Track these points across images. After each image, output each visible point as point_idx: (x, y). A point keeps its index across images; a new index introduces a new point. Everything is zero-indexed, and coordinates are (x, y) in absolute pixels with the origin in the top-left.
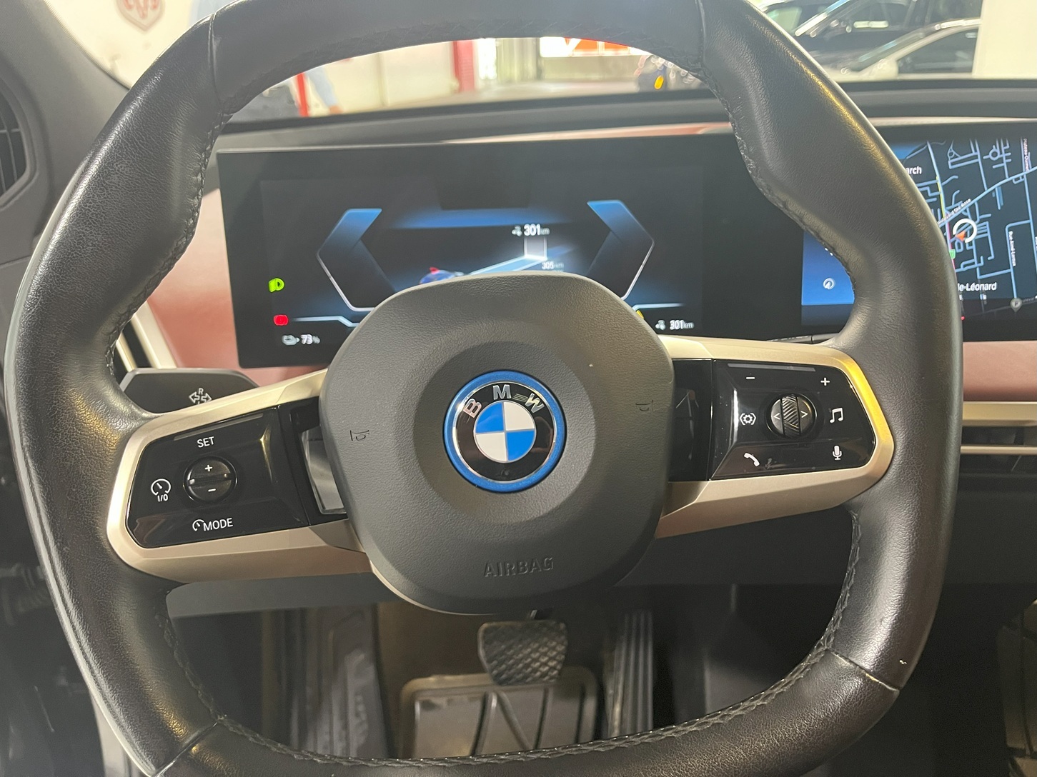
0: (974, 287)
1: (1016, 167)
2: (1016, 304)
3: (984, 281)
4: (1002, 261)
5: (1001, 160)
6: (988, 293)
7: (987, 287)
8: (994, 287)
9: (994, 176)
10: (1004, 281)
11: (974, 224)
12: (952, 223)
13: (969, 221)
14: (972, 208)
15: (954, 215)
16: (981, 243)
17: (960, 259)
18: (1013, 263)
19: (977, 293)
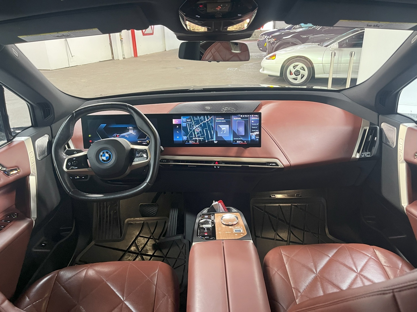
0: (200, 138)
1: (205, 120)
2: (207, 141)
3: (201, 138)
4: (204, 135)
5: (202, 119)
6: (202, 139)
7: (202, 138)
8: (203, 138)
9: (202, 121)
10: (204, 137)
11: (199, 129)
12: (196, 128)
13: (198, 128)
14: (199, 126)
15: (196, 127)
16: (200, 131)
17: (198, 134)
18: (205, 135)
19: (201, 139)
